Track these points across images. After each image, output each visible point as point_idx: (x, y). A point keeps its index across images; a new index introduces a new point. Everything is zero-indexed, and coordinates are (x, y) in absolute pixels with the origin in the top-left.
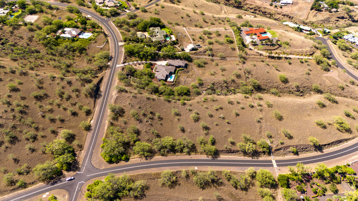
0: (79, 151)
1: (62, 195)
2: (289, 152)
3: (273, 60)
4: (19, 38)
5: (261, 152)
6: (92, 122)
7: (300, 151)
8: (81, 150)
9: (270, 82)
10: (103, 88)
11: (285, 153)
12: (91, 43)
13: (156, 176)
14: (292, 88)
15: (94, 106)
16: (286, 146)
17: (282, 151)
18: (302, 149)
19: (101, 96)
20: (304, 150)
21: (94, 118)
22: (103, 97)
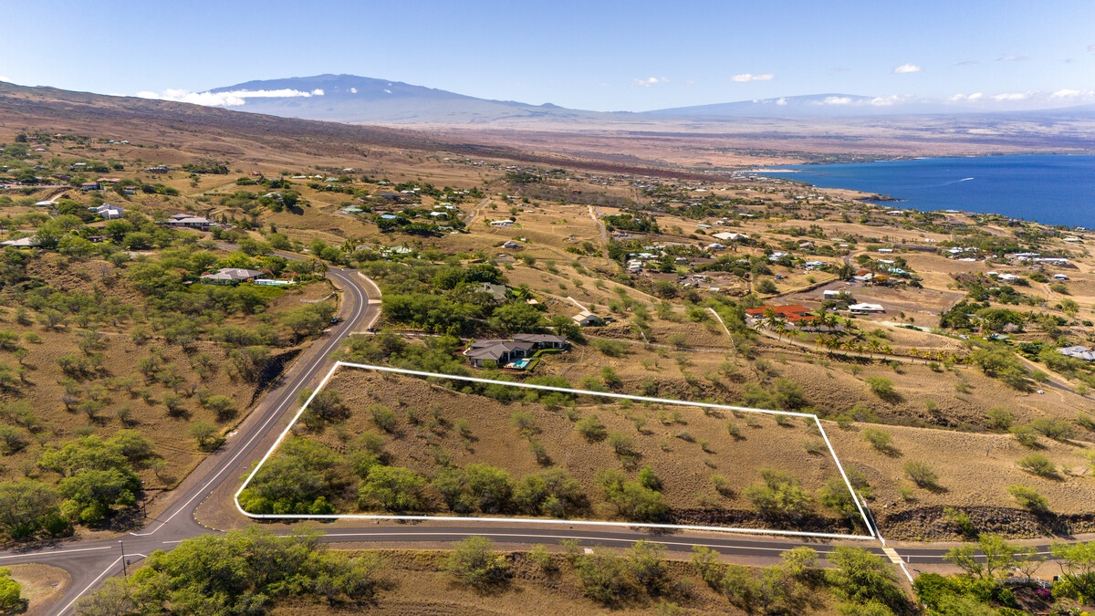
0: (158, 491)
1: (45, 580)
2: (945, 528)
3: (844, 364)
4: (76, 279)
5: (834, 520)
6: (231, 434)
7: (985, 530)
8: (165, 490)
9: (843, 399)
10: (291, 370)
11: (927, 531)
12: (288, 294)
13: (428, 563)
14: (921, 414)
15: (253, 402)
16: (928, 506)
17: (916, 522)
18: (992, 521)
19: (280, 384)
20: (998, 525)
21: (240, 427)
22: (286, 387)
